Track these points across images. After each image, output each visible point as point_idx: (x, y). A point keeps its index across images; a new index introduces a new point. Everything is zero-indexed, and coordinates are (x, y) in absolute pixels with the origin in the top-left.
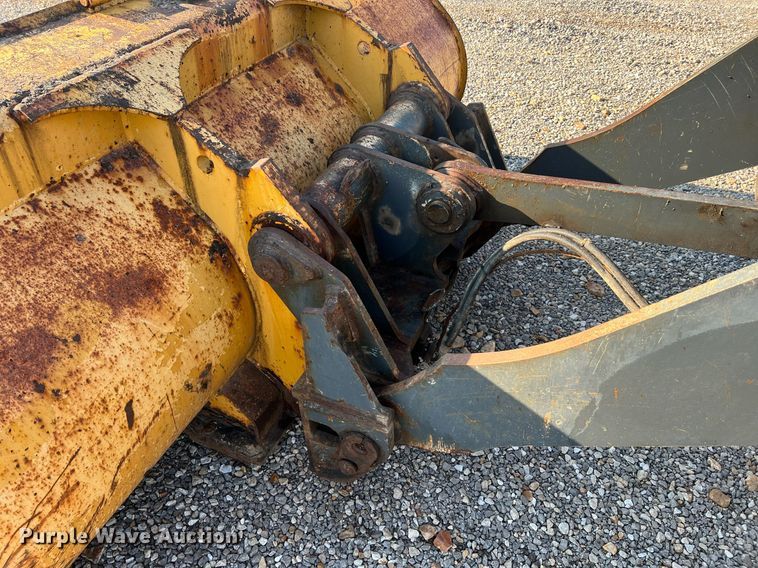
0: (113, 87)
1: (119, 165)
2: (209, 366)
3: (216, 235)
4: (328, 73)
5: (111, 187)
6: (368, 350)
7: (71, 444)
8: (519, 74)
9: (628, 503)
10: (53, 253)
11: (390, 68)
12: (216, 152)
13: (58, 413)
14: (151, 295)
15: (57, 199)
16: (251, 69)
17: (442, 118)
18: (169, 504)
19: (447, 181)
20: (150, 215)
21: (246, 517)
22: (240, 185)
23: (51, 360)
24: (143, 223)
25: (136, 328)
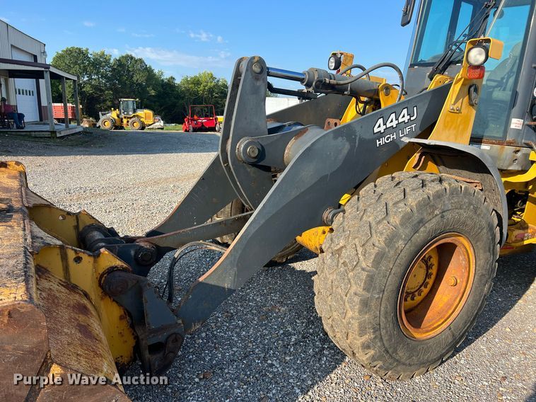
9: (244, 333)
11: (78, 222)
12: (84, 253)
14: (88, 311)
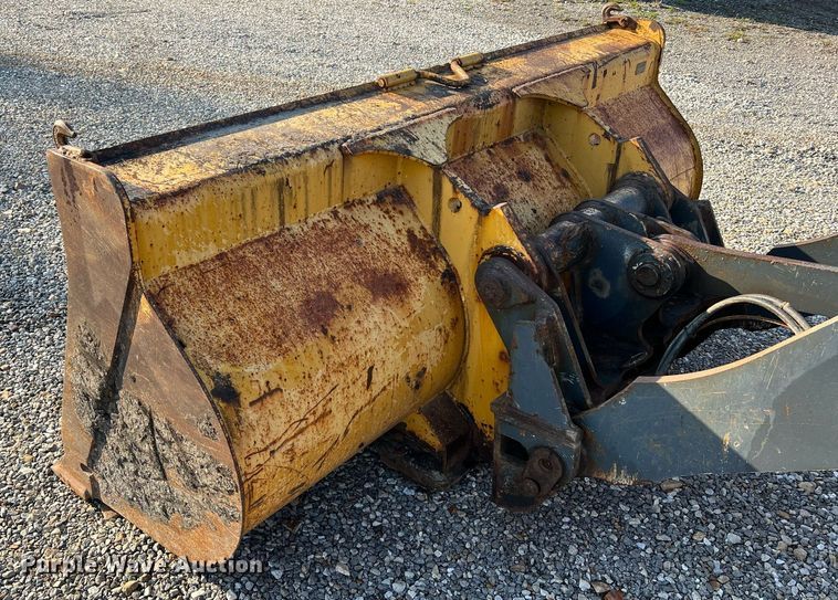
0: (402, 141)
1: (389, 199)
2: (425, 369)
3: (448, 265)
4: (557, 159)
5: (382, 213)
6: (567, 376)
7: (334, 378)
8: (775, 201)
10: (342, 248)
11: (618, 159)
12: (466, 195)
13: (332, 353)
14: (398, 294)
15: (349, 214)
16: (492, 147)
17: (664, 205)
18: (357, 506)
19: (660, 248)
20: (405, 239)
21: (425, 532)
22: (480, 222)
23: (333, 316)
24: (399, 243)
25: (385, 314)
